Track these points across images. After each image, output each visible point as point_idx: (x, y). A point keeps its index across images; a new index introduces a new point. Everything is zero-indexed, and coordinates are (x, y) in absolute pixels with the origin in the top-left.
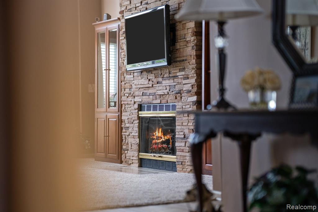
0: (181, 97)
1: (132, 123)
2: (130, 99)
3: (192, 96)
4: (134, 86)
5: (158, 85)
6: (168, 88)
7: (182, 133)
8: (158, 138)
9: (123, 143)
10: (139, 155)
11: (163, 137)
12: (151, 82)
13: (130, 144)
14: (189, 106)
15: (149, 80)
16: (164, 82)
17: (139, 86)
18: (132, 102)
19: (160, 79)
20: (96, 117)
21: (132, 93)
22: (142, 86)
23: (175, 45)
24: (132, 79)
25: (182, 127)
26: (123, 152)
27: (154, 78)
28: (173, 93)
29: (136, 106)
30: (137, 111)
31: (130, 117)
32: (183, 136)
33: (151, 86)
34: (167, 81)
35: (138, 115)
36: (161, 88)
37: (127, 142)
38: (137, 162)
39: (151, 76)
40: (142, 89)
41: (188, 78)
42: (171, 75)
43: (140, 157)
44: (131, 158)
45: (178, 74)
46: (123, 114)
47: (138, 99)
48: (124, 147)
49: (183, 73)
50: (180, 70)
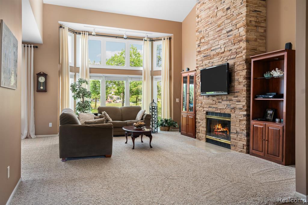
0: (235, 111)
1: (202, 120)
2: (201, 108)
3: (243, 111)
4: (203, 103)
5: (219, 103)
6: (226, 105)
7: (235, 130)
8: (218, 129)
9: (197, 129)
10: (206, 136)
11: (222, 129)
12: (214, 102)
13: (201, 130)
14: (240, 117)
15: (213, 100)
16: (223, 102)
17: (207, 103)
18: (203, 110)
19: (221, 101)
20: (182, 115)
21: (202, 106)
22: (209, 103)
23: (231, 84)
24: (203, 99)
25: (235, 127)
26: (196, 133)
27: (216, 99)
28: (229, 108)
29: (205, 112)
30: (205, 115)
31: (201, 117)
32: (236, 132)
33: (214, 103)
34: (225, 102)
35: (206, 117)
36: (221, 105)
37: (199, 129)
38: (205, 139)
39: (215, 99)
40: (209, 105)
41: (240, 102)
42: (227, 99)
43: (207, 137)
44: (201, 137)
45: (233, 99)
46: (197, 115)
47: (206, 109)
48: (197, 131)
49: (237, 99)
50: (234, 97)
